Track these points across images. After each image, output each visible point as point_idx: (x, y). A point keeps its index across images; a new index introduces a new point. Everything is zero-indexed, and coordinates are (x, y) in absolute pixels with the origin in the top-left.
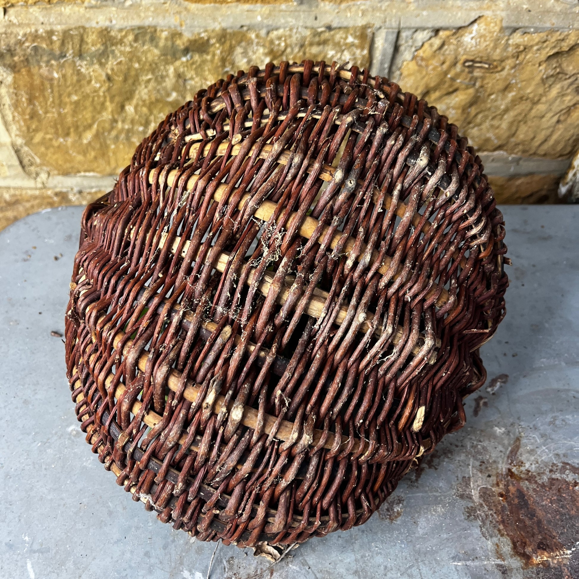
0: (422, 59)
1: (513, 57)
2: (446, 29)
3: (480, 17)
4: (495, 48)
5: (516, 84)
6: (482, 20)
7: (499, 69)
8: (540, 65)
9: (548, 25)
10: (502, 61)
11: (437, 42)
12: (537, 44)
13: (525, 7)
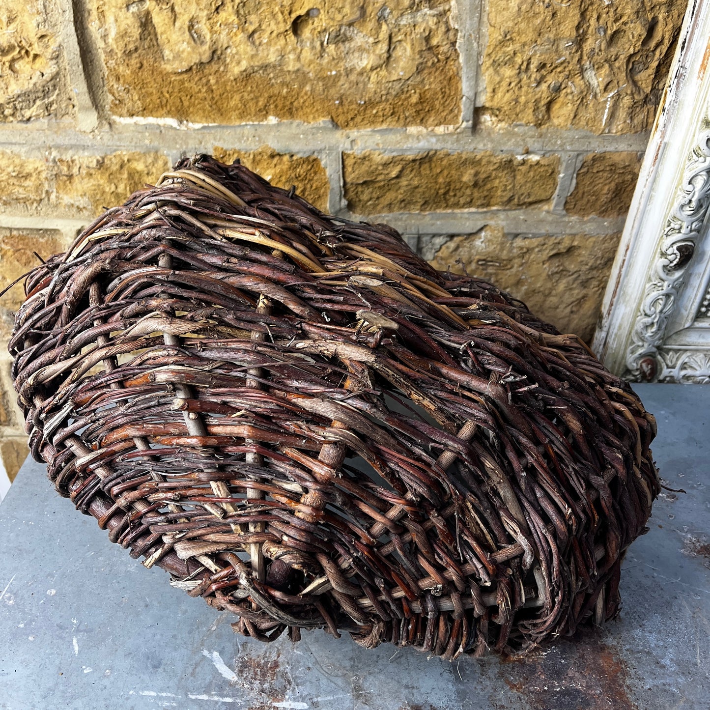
0: (442, 259)
1: (519, 257)
2: (458, 235)
3: (485, 226)
4: (502, 249)
5: (527, 279)
6: (488, 228)
7: (509, 266)
8: (544, 264)
9: (543, 231)
10: (510, 260)
11: (452, 245)
12: (537, 246)
13: (522, 217)
